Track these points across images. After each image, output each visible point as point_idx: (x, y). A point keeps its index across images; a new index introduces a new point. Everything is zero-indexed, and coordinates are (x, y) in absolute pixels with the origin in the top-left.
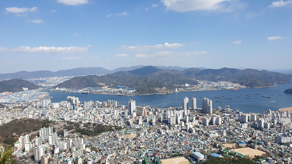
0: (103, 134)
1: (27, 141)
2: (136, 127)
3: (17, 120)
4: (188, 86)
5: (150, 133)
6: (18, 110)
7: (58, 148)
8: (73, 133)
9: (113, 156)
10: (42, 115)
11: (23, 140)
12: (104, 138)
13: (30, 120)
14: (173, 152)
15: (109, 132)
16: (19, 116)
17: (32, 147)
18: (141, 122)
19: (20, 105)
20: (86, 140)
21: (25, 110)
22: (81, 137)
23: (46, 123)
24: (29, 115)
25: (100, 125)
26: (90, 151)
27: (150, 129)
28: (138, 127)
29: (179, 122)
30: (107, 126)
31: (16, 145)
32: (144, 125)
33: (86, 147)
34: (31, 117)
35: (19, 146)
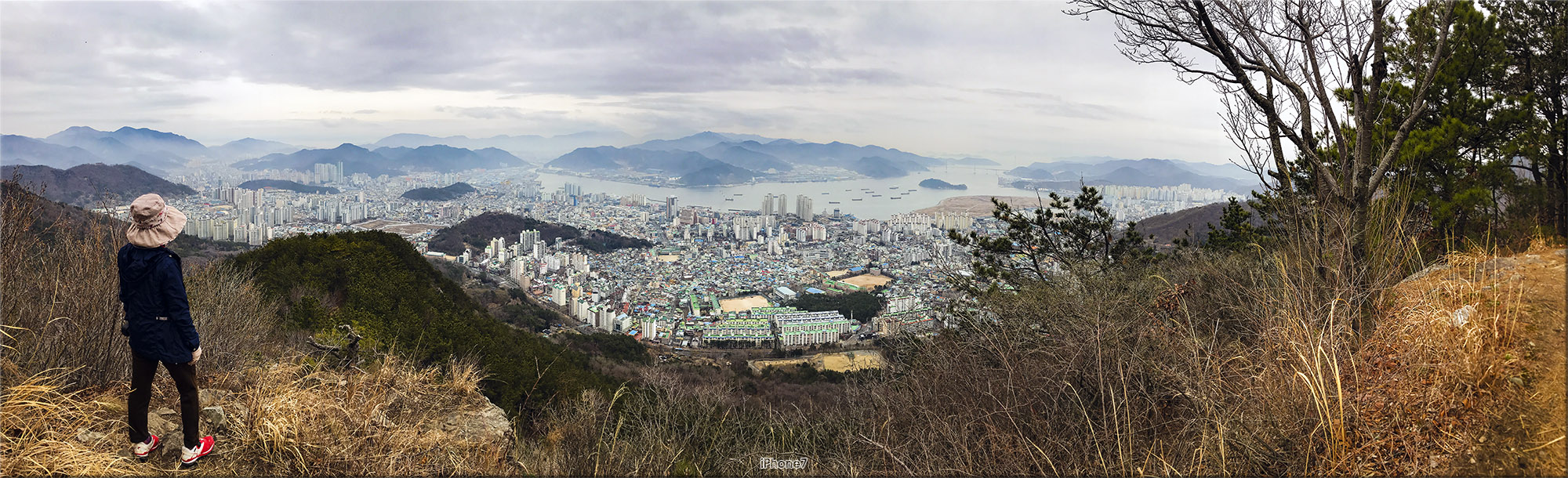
0: (621, 250)
1: (502, 246)
2: (680, 244)
3: (490, 212)
4: (775, 173)
5: (702, 254)
6: (492, 198)
7: (546, 266)
8: (571, 244)
9: (636, 290)
10: (526, 210)
11: (496, 243)
12: (621, 258)
13: (508, 216)
14: (743, 288)
15: (630, 249)
16: (494, 207)
17: (508, 257)
18: (687, 235)
19: (495, 190)
20: (591, 258)
21: (501, 199)
22: (583, 253)
23: (530, 224)
24: (507, 208)
25: (616, 236)
26: (597, 277)
27: (704, 247)
28: (681, 243)
29: (755, 237)
30: (627, 238)
31: (486, 250)
32: (693, 241)
33: (592, 269)
34: (509, 210)
35: (490, 253)
